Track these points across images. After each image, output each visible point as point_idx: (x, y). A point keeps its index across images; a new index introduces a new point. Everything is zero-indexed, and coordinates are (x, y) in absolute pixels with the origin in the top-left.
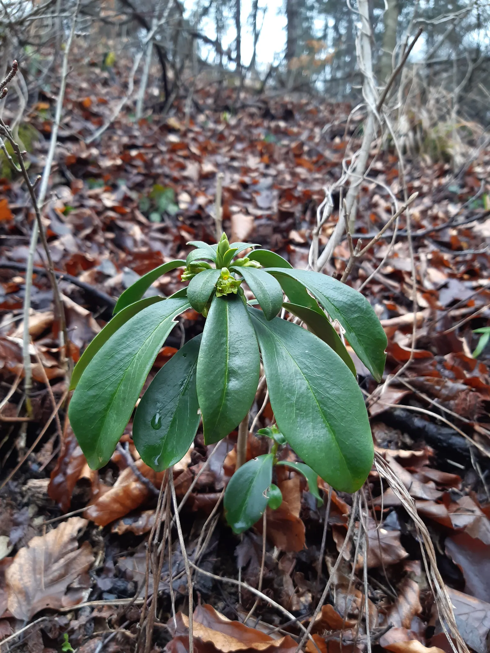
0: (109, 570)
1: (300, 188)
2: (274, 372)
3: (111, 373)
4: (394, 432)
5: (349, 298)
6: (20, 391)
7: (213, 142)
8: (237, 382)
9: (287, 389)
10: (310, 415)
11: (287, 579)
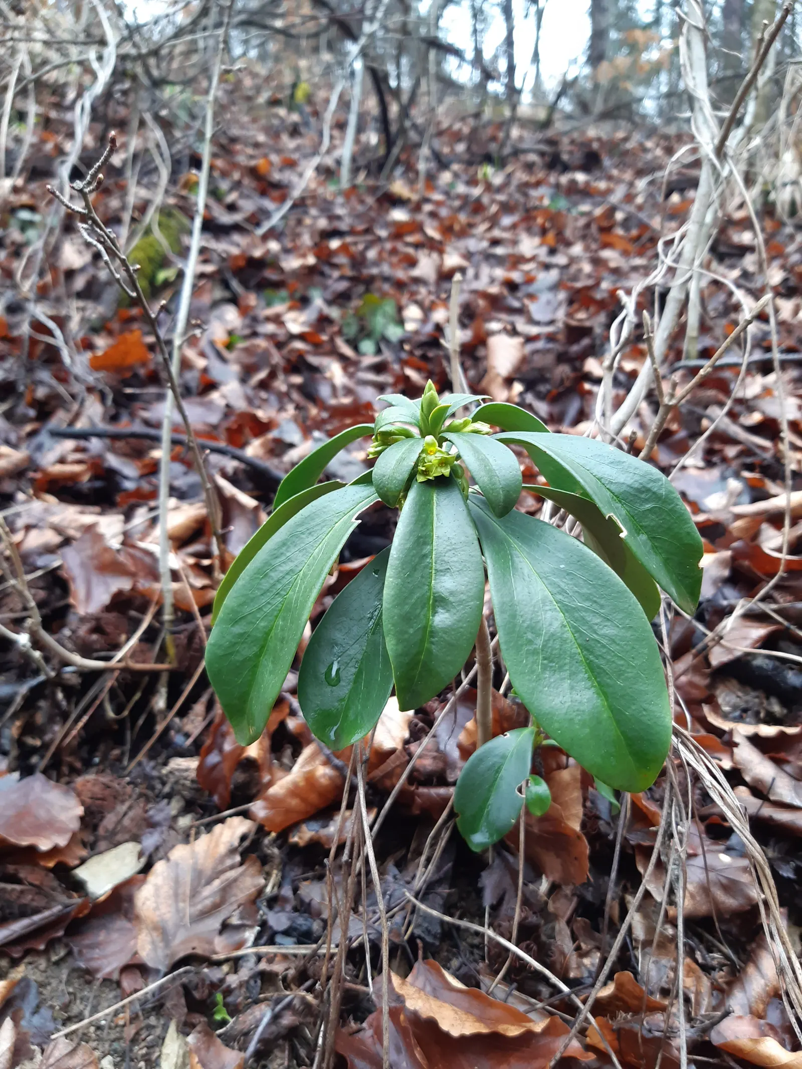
0: (285, 900)
1: (605, 285)
2: (506, 599)
3: (264, 600)
4: (753, 694)
5: (637, 478)
6: (157, 625)
7: (463, 218)
8: (447, 615)
9: (528, 627)
10: (567, 667)
11: (562, 927)
